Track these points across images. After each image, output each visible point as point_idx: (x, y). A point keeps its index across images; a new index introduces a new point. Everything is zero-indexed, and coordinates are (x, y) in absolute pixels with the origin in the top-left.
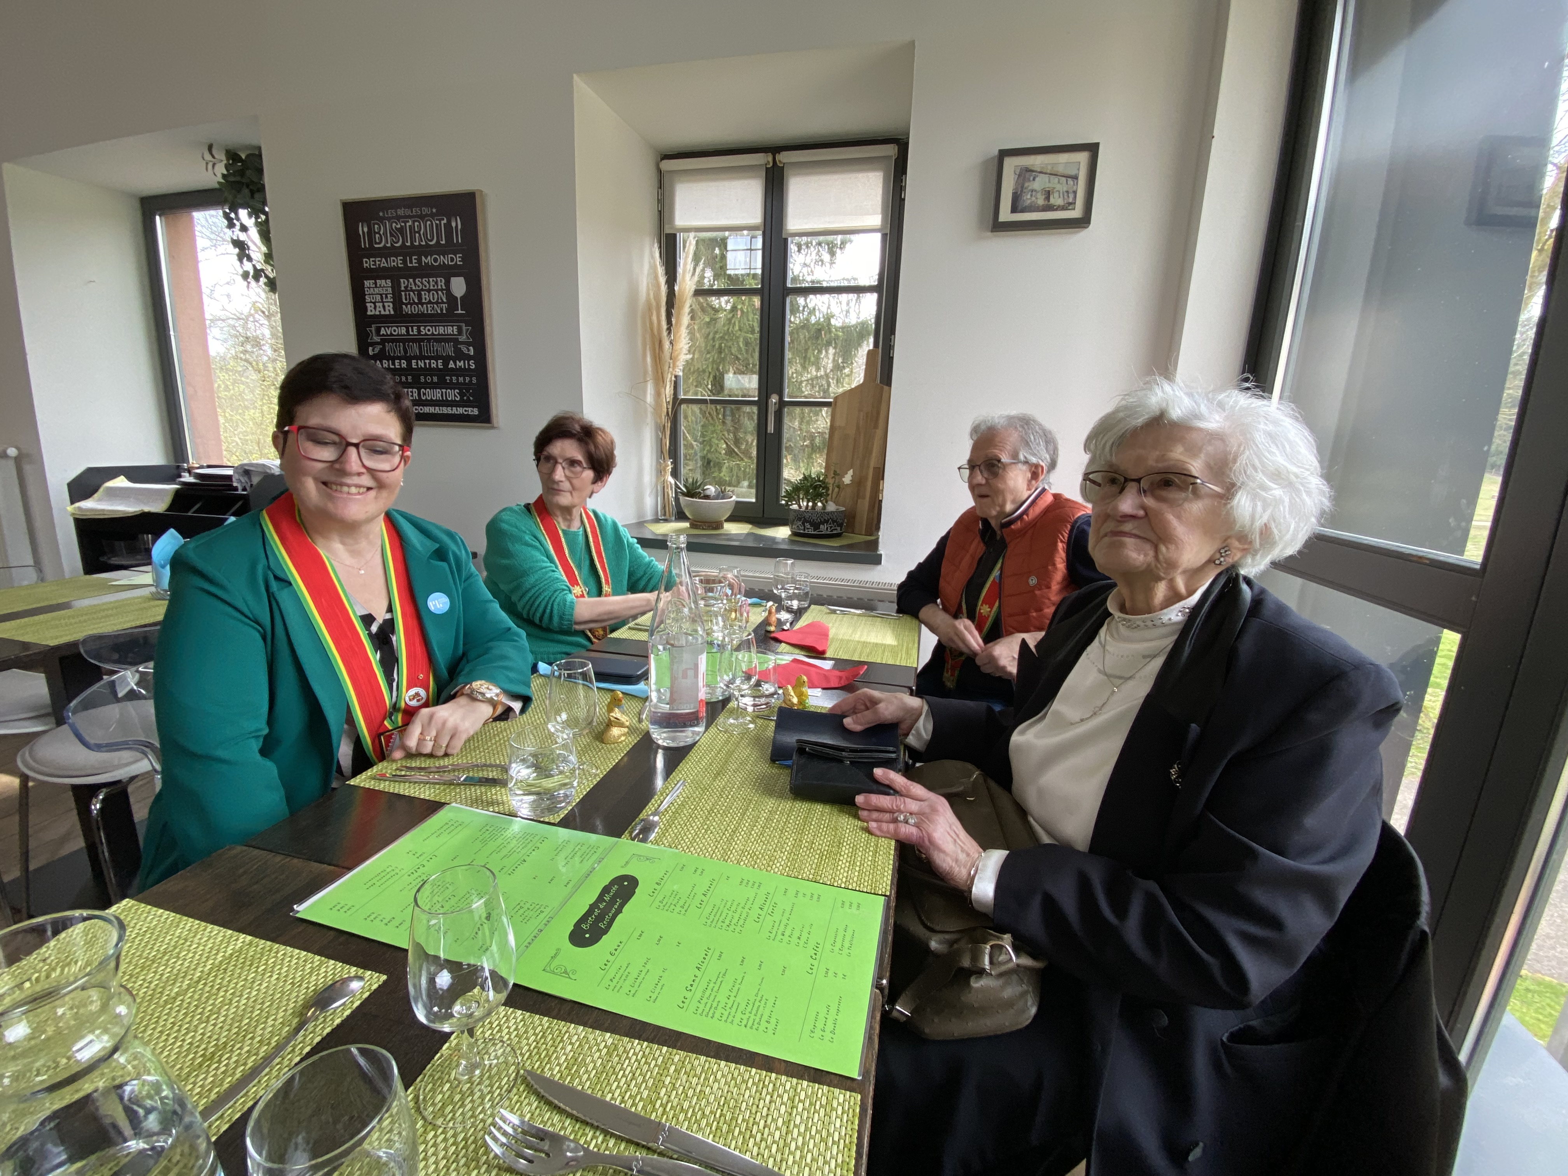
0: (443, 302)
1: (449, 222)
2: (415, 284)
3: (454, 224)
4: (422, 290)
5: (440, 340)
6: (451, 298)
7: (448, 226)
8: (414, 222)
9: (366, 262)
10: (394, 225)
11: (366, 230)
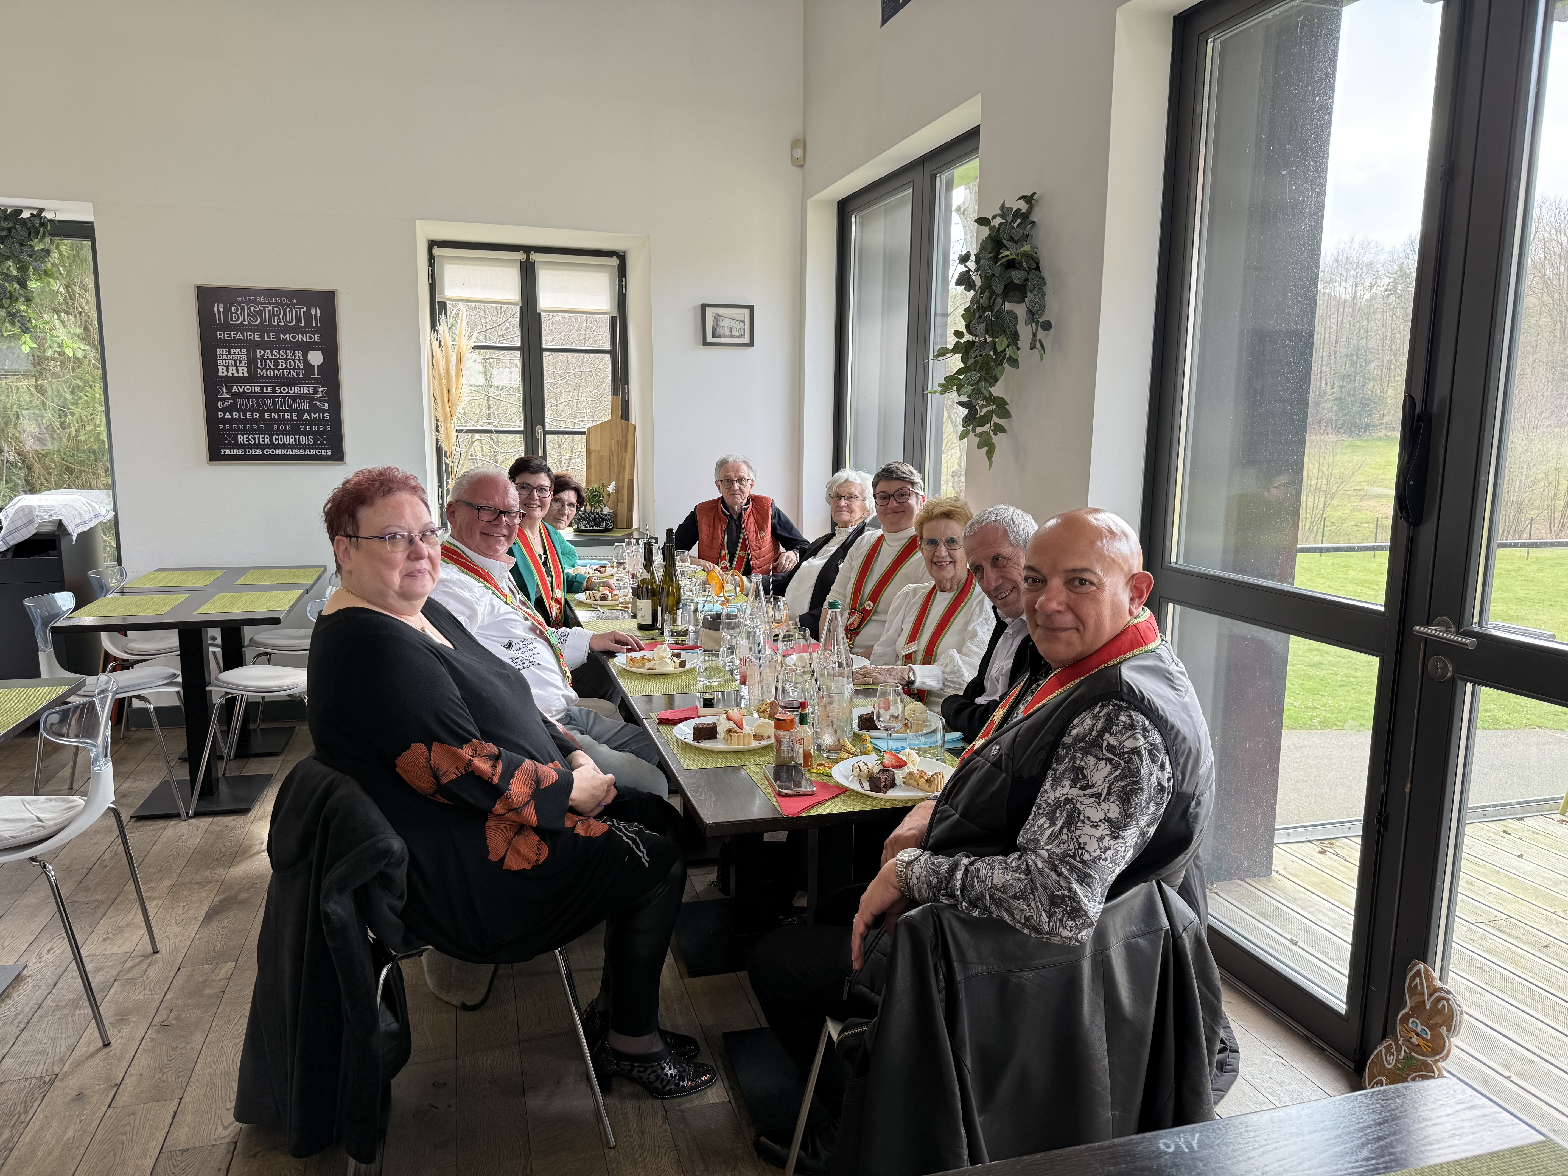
0: (300, 369)
1: (309, 311)
2: (272, 354)
3: (313, 313)
4: (279, 358)
5: (295, 397)
6: (308, 367)
7: (308, 314)
8: (273, 308)
9: (220, 334)
10: (252, 308)
11: (221, 309)
